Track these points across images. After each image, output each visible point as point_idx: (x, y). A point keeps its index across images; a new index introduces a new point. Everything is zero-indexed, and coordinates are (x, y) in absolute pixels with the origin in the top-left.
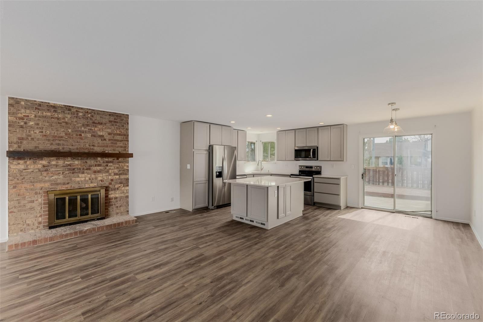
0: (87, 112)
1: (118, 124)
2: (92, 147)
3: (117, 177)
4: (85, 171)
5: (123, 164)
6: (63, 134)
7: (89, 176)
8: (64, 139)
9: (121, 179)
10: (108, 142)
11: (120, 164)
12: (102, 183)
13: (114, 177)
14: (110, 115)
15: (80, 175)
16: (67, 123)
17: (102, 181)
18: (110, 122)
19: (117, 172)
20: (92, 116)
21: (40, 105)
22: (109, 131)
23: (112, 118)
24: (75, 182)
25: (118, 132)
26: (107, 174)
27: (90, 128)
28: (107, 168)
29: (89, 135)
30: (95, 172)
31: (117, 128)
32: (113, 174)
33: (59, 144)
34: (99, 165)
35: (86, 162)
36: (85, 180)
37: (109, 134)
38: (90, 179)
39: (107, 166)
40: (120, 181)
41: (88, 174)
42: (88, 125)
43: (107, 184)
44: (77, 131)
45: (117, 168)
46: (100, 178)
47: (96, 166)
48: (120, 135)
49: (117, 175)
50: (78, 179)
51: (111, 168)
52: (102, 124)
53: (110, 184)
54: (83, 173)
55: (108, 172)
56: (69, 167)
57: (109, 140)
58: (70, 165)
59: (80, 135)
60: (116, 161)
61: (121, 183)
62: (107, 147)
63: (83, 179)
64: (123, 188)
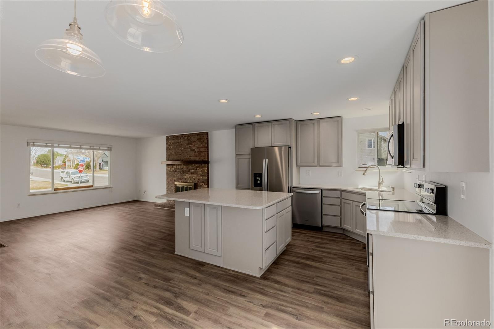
0: (188, 136)
1: (201, 140)
2: (190, 157)
3: (201, 177)
4: (188, 172)
5: (204, 168)
6: (180, 151)
7: (189, 175)
8: (180, 153)
9: (203, 179)
10: (197, 153)
11: (203, 168)
12: (195, 181)
13: (200, 177)
14: (197, 135)
15: (186, 175)
16: (181, 144)
17: (194, 179)
18: (198, 139)
19: (201, 174)
20: (190, 138)
21: (174, 137)
22: (197, 145)
23: (199, 137)
24: (184, 178)
25: (202, 146)
26: (197, 175)
27: (189, 145)
28: (197, 171)
29: (189, 150)
30: (192, 173)
31: (201, 143)
32: (199, 175)
33: (179, 157)
34: (193, 169)
35: (188, 167)
36: (188, 178)
37: (198, 148)
38: (190, 178)
39: (197, 169)
40: (202, 180)
41: (189, 174)
42: (189, 144)
43: (196, 182)
44: (185, 148)
45: (201, 171)
46: (194, 177)
47: (192, 169)
48: (203, 147)
49: (201, 176)
50: (185, 177)
51: (199, 171)
52: (194, 142)
53: (198, 182)
54: (187, 174)
55: (197, 174)
56: (182, 170)
57: (198, 152)
58: (182, 168)
59: (186, 151)
60: (201, 166)
61: (203, 182)
62: (196, 157)
63: (187, 177)
64: (204, 186)
